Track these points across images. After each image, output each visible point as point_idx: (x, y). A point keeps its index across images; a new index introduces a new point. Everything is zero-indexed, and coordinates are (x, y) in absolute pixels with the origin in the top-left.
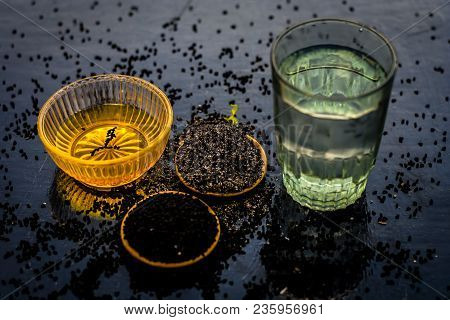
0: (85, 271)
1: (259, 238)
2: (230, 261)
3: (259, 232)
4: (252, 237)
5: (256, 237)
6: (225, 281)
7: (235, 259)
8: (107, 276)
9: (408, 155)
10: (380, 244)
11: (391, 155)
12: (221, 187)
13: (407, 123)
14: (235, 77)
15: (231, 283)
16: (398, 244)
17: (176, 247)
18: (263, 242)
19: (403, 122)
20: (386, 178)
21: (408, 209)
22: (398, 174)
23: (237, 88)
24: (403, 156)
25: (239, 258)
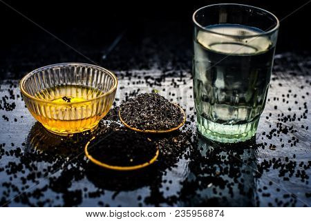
0: (60, 177)
1: (186, 159)
2: (167, 170)
3: (185, 155)
4: (181, 158)
5: (184, 158)
6: (165, 181)
7: (170, 169)
8: (77, 180)
9: (283, 115)
10: (274, 159)
11: (270, 115)
12: (156, 126)
13: (278, 99)
14: (153, 79)
15: (171, 182)
16: (287, 159)
17: (128, 156)
18: (189, 160)
19: (275, 99)
20: (270, 126)
21: (290, 141)
22: (278, 124)
23: (155, 84)
24: (279, 115)
25: (174, 169)
